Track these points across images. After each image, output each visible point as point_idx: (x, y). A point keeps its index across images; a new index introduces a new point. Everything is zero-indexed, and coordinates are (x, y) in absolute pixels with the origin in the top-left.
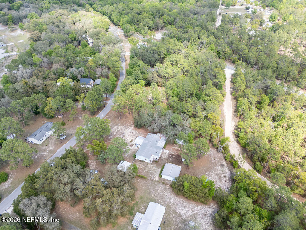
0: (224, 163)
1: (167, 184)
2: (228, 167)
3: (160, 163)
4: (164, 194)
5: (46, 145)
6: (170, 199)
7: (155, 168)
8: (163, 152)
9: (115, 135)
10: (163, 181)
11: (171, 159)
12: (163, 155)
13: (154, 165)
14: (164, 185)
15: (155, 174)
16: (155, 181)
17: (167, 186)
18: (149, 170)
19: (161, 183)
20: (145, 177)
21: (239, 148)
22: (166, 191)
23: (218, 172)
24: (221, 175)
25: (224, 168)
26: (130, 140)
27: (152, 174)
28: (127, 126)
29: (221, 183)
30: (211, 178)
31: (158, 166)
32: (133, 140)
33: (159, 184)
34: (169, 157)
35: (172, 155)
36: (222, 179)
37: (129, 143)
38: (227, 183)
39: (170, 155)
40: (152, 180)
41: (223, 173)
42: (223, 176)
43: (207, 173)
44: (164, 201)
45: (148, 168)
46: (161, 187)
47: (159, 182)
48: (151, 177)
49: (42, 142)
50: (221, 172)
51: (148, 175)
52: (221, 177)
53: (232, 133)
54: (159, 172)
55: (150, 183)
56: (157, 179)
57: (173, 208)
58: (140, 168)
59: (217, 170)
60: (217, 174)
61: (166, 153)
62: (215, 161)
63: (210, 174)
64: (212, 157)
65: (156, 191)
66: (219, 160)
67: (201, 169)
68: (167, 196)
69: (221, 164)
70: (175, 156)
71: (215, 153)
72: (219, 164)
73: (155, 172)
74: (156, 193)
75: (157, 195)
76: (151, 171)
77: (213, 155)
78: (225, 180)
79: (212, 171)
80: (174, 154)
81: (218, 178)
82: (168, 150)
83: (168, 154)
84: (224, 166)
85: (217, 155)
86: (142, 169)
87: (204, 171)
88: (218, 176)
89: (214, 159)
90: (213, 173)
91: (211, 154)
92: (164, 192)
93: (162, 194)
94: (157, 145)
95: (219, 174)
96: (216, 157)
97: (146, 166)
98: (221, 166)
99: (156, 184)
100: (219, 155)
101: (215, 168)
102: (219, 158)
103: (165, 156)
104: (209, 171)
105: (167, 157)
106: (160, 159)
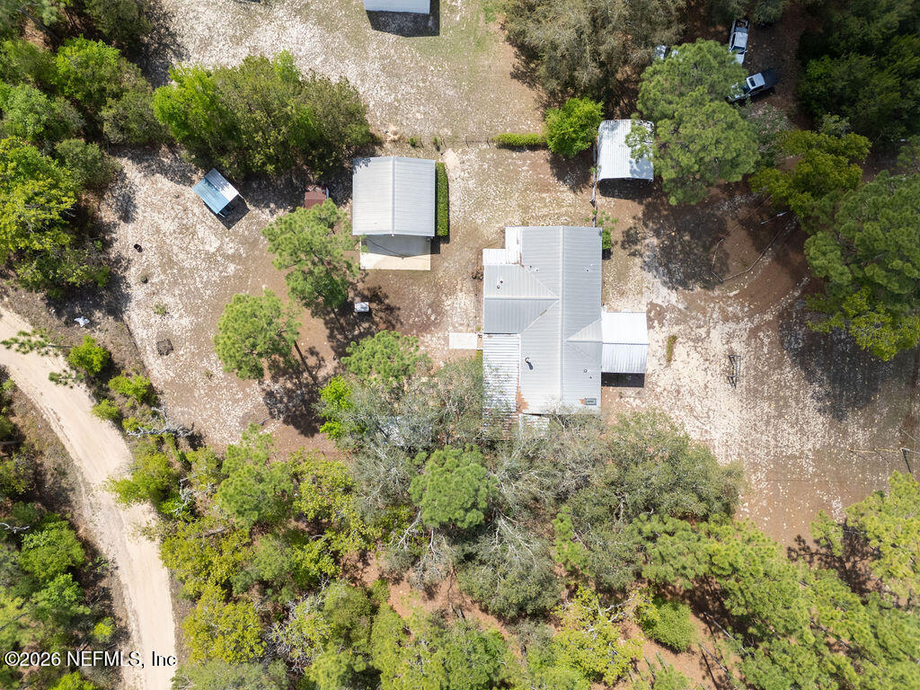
0: (158, 368)
1: (394, 141)
2: (135, 345)
4: (394, 89)
6: (363, 76)
7: (480, 218)
8: (479, 330)
9: (780, 364)
11: (425, 297)
12: (472, 312)
13: (490, 231)
14: (408, 134)
15: (472, 184)
16: (454, 142)
17: (395, 134)
18: (507, 195)
20: (506, 153)
21: (87, 513)
22: (393, 110)
23: (180, 295)
24: (162, 283)
25: (153, 332)
26: (680, 350)
27: (482, 177)
28: (755, 466)
29: (158, 231)
30: (207, 247)
32: (669, 360)
33: (432, 134)
34: (436, 306)
35: (425, 327)
36: (155, 260)
37: (675, 330)
38: (132, 241)
39: (434, 324)
40: (469, 142)
41: (156, 299)
42: (155, 280)
43: (232, 268)
44: (383, 58)
45: (514, 203)
46: (419, 121)
47: (439, 145)
48: (482, 156)
50: (168, 300)
51: (496, 166)
52: (162, 265)
53: (132, 627)
56: (451, 158)
57: (338, 39)
58: (548, 191)
59: (185, 306)
60: (185, 282)
61: (461, 325)
62: (205, 363)
63: (218, 270)
64: (225, 387)
65: (431, 95)
66: (187, 379)
67: (264, 287)
68: (381, 87)
69: (173, 355)
70: (411, 322)
71: (213, 421)
72: (181, 352)
73: (474, 191)
74: (428, 83)
75: (422, 79)
76: (491, 190)
77: (219, 400)
78: (144, 257)
79: (208, 292)
80: (417, 335)
81: (175, 258)
82: (456, 350)
83: (451, 328)
84: (155, 347)
85: (200, 411)
86: (540, 191)
87: (247, 277)
88: (175, 271)
89: (210, 376)
90: (204, 279)
91: (230, 403)
92: (399, 101)
93: (403, 87)
94: (517, 339)
95: (176, 283)
96: (202, 391)
97: (526, 212)
98: (169, 341)
99: (446, 130)
100: (190, 414)
101: (197, 315)
102: (185, 391)
103: (459, 310)
104: (226, 289)
105: (449, 302)
106: (478, 281)
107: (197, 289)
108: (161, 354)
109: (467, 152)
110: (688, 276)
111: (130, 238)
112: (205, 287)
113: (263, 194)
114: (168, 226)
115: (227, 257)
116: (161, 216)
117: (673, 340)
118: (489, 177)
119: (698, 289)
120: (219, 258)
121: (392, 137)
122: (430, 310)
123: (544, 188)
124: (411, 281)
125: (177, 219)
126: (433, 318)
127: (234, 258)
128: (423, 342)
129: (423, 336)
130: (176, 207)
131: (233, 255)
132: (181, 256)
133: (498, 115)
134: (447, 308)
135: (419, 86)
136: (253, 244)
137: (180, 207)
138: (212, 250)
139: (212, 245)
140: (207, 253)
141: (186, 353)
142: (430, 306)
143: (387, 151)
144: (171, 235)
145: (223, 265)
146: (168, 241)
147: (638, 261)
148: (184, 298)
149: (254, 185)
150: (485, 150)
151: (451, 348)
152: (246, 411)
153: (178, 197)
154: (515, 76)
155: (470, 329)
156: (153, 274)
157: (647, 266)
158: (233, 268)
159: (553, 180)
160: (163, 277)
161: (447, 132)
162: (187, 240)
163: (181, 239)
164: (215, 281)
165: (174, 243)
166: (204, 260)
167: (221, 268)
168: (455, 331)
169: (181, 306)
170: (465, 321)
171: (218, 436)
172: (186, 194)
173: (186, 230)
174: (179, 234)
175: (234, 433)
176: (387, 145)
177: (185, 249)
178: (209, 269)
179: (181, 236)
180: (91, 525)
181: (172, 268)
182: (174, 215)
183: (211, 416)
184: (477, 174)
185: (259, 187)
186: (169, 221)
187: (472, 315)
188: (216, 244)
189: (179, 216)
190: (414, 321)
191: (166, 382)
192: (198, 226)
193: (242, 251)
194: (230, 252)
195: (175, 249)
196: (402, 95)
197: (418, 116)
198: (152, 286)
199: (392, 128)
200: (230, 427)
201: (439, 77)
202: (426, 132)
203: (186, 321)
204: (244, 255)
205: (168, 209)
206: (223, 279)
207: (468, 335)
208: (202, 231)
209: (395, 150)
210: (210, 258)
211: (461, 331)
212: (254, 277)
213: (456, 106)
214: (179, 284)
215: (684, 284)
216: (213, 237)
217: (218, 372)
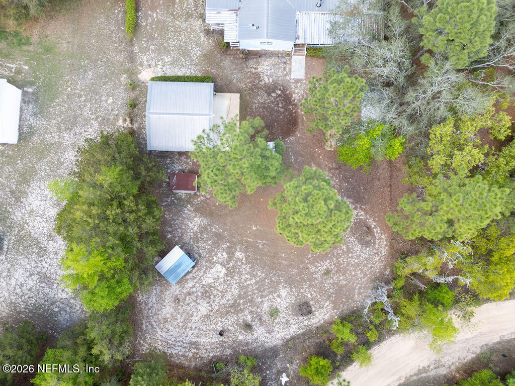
0: (322, 315)
1: (132, 121)
2: (304, 334)
3: (227, 62)
4: (87, 121)
7: (196, 53)
8: (289, 55)
11: (262, 98)
12: (274, 60)
13: (207, 43)
14: (124, 110)
15: (168, 59)
16: (132, 73)
17: (125, 120)
18: (178, 31)
20: (142, 30)
21: (443, 371)
22: (105, 121)
23: (262, 297)
24: (251, 312)
27: (162, 50)
29: (207, 316)
30: (222, 275)
31: (208, 57)
33: (126, 90)
34: (270, 89)
35: (287, 98)
36: (232, 319)
38: (216, 339)
39: (284, 90)
40: (132, 58)
41: (265, 318)
42: (249, 318)
43: (239, 255)
44: (59, 130)
45: (184, 24)
46: (114, 101)
47: (135, 85)
48: (145, 50)
50: (266, 306)
51: (153, 38)
52: (237, 312)
54: (180, 74)
55: (120, 57)
57: (42, 167)
59: (271, 293)
60: (250, 293)
61: (285, 69)
62: (318, 276)
63: (241, 266)
64: (337, 259)
65: (93, 91)
66: (331, 291)
67: (254, 228)
68: (85, 131)
69: (311, 303)
70: (282, 110)
71: (365, 269)
72: (309, 296)
73: (173, 57)
74: (82, 93)
75: (79, 97)
76: (173, 43)
77: (348, 264)
78: (230, 328)
79: (259, 274)
80: (294, 105)
81: (231, 302)
82: (306, 73)
83: (288, 78)
84: (305, 318)
85: (357, 279)
87: (246, 241)
88: (242, 301)
89: (327, 272)
90: (248, 277)
91: (350, 255)
92: (97, 117)
93: (85, 113)
94: (300, 15)
95: (251, 301)
96: (341, 278)
98: (300, 306)
99: (122, 79)
100: (360, 288)
101: (279, 283)
102: (340, 292)
103: (273, 70)
104: (256, 259)
105: (266, 79)
106: (248, 55)
107: (257, 283)
108: (310, 312)
109: (141, 62)
111: (214, 340)
112: (255, 276)
113: (177, 229)
114: (204, 308)
115: (230, 258)
116: (195, 314)
118: (162, 44)
120: (231, 265)
121: (128, 122)
122: (272, 94)
124: (248, 109)
125: (198, 301)
126: (279, 92)
127: (231, 252)
128: (299, 100)
129: (294, 100)
130: (187, 302)
131: (228, 253)
132: (229, 297)
133: (110, 36)
134: (271, 80)
135: (85, 101)
136: (219, 237)
137: (187, 298)
138: (224, 271)
139: (219, 271)
140: (226, 275)
141: (310, 292)
142: (269, 94)
143: (139, 128)
144: (211, 306)
145: (236, 262)
146: (217, 308)
148: (265, 293)
149: (169, 236)
150: (140, 48)
151: (304, 78)
152: (356, 242)
153: (178, 299)
155: (288, 62)
156: (244, 321)
158: (239, 253)
160: (246, 312)
161: (124, 78)
162: (215, 292)
163: (214, 297)
164: (250, 268)
165: (218, 303)
166: (232, 278)
167: (239, 263)
168: (290, 74)
169: (271, 296)
170: (282, 65)
171: (378, 265)
172: (176, 293)
173: (206, 293)
174: (210, 298)
175: (375, 251)
176: (135, 126)
177: (224, 293)
178: (240, 273)
179: (212, 297)
180: (453, 367)
181: (239, 305)
182: (194, 303)
183: (362, 270)
184: (159, 54)
185: (170, 232)
186: (200, 307)
187: (277, 59)
188: (219, 267)
189: (195, 299)
190: (282, 108)
191: (334, 308)
192: (204, 283)
193: (224, 246)
194: (225, 255)
195: (223, 301)
196: (92, 114)
197: (110, 101)
198: (254, 321)
199: (120, 122)
200: (370, 254)
201: (77, 84)
202: (122, 97)
203: (284, 292)
204: (228, 244)
205: (189, 309)
206: (248, 262)
207: (293, 63)
208: (208, 280)
209: (139, 121)
210: (230, 273)
211: (290, 69)
212: (247, 237)
213: (102, 70)
214: (252, 298)
216: (214, 270)
217: (325, 265)
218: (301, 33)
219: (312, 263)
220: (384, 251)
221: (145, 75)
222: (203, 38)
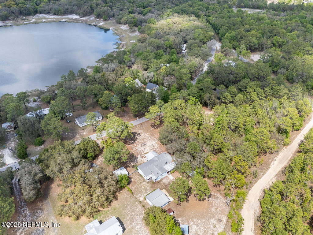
0: (224, 219)
2: (225, 226)
4: (135, 217)
5: (83, 130)
6: (137, 224)
7: (148, 188)
8: (167, 176)
9: (138, 142)
10: (144, 204)
12: (165, 179)
13: (149, 185)
14: (142, 209)
15: (143, 193)
16: (138, 201)
17: (144, 211)
18: (141, 187)
19: (141, 205)
20: (133, 192)
22: (140, 214)
23: (209, 225)
24: (210, 230)
25: (220, 225)
27: (141, 192)
28: (155, 138)
31: (151, 187)
32: (149, 152)
33: (139, 204)
34: (169, 184)
35: (174, 183)
37: (143, 154)
39: (172, 182)
40: (136, 198)
41: (214, 229)
42: (211, 232)
43: (195, 220)
44: (131, 224)
45: (141, 185)
47: (141, 202)
48: (137, 195)
49: (83, 126)
51: (137, 191)
53: (262, 191)
55: (133, 200)
58: (135, 181)
59: (210, 223)
61: (169, 179)
62: (215, 212)
63: (198, 222)
64: (215, 205)
65: (132, 210)
66: (221, 212)
67: (192, 212)
68: (137, 220)
69: (220, 218)
71: (222, 203)
72: (218, 217)
74: (130, 212)
75: (130, 214)
76: (142, 189)
77: (218, 205)
79: (203, 221)
81: (204, 232)
83: (171, 180)
84: (222, 222)
85: (223, 206)
86: (136, 183)
87: (194, 216)
88: (206, 230)
89: (216, 209)
90: (202, 223)
91: (216, 203)
92: (137, 215)
94: (164, 167)
96: (220, 208)
97: (141, 182)
98: (218, 221)
99: (137, 203)
100: (225, 207)
101: (209, 219)
103: (167, 181)
104: (199, 218)
105: (167, 183)
106: (159, 182)
107: (205, 223)
108: (221, 220)
109: (138, 197)
110: (134, 157)
117: (145, 153)
119: (135, 155)
120: (195, 223)
123: (135, 182)
124: (168, 191)
127: (193, 221)
132: (202, 231)
135: (132, 213)
136: (187, 220)
138: (195, 226)
140: (197, 226)
147: (137, 164)
150: (135, 195)
151: (174, 178)
152: (215, 199)
154: (117, 200)
157: (137, 162)
159: (132, 182)
162: (198, 232)
164: (200, 221)
171: (223, 200)
177: (200, 231)
178: (199, 224)
180: (259, 209)
188: (193, 226)
191: (225, 216)
192: (194, 232)
195: (202, 233)
197: (138, 209)
198: (213, 232)
200: (220, 200)
201: (127, 211)
202: (140, 206)
203: (212, 221)
204: (190, 220)
206: (198, 220)
207: (169, 177)
213: (130, 205)
214: (207, 227)
215: (136, 157)
217: (214, 209)
218: (167, 169)
219: (211, 210)
220: (221, 197)
221: (141, 199)
222: (147, 185)
